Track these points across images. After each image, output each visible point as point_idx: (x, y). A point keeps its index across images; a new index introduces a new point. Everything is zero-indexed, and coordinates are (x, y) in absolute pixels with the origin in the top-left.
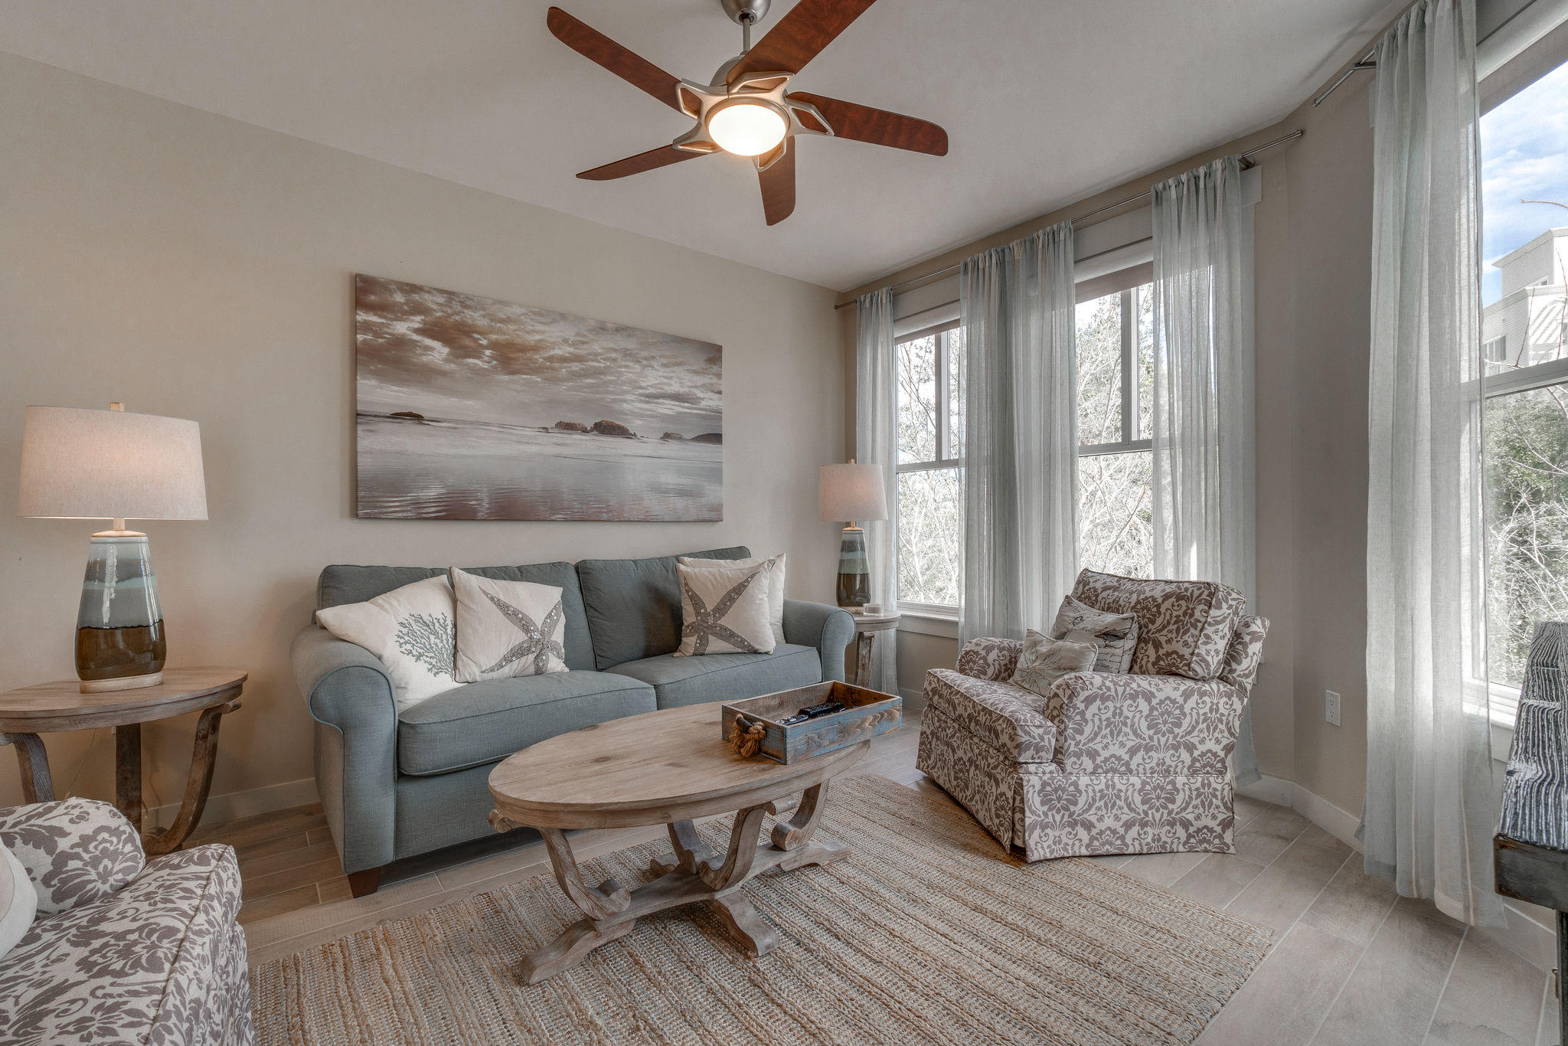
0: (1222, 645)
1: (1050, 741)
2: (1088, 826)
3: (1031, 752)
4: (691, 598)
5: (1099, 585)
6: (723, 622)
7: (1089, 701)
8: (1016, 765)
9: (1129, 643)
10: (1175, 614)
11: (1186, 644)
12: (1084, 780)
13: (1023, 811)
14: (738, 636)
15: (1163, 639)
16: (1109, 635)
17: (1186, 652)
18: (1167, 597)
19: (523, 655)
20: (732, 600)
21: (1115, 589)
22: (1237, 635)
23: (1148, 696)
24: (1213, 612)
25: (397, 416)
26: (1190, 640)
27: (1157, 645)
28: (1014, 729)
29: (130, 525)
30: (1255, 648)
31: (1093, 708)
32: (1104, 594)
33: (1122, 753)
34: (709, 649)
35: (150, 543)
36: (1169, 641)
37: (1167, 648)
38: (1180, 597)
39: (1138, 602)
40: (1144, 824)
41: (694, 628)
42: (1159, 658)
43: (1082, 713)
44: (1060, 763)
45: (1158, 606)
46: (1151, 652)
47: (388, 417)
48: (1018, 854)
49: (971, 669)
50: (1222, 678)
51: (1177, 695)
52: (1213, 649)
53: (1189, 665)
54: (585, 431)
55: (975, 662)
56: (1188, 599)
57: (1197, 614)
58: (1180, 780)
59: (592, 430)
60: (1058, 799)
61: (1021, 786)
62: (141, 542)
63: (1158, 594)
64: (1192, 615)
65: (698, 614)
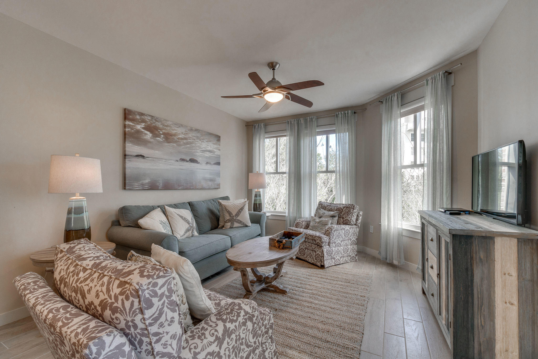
0: (355, 217)
1: (328, 241)
2: (334, 259)
3: (325, 243)
4: (228, 212)
5: (325, 205)
6: (238, 218)
7: (334, 231)
8: (321, 247)
9: (337, 218)
10: (346, 211)
11: (349, 217)
12: (334, 249)
13: (323, 257)
14: (243, 222)
15: (344, 217)
16: (333, 216)
17: (349, 219)
18: (344, 207)
19: (189, 231)
20: (240, 212)
21: (330, 206)
22: (358, 215)
23: (344, 229)
24: (354, 211)
25: (137, 156)
26: (350, 217)
27: (343, 218)
28: (321, 238)
29: (81, 195)
30: (361, 218)
31: (335, 232)
32: (328, 207)
33: (340, 242)
34: (234, 226)
35: (87, 201)
36: (346, 217)
37: (345, 219)
38: (347, 208)
39: (337, 209)
40: (343, 257)
41: (229, 221)
42: (343, 221)
43: (333, 234)
44: (329, 245)
45: (342, 210)
46: (342, 219)
47: (135, 156)
48: (322, 267)
49: (299, 227)
50: (355, 225)
51: (348, 229)
52: (354, 219)
53: (350, 222)
54: (187, 161)
55: (300, 225)
56: (349, 208)
57: (351, 211)
58: (349, 247)
59: (189, 161)
60: (330, 253)
61: (323, 251)
62: (84, 201)
63: (342, 206)
64: (350, 211)
65: (230, 216)
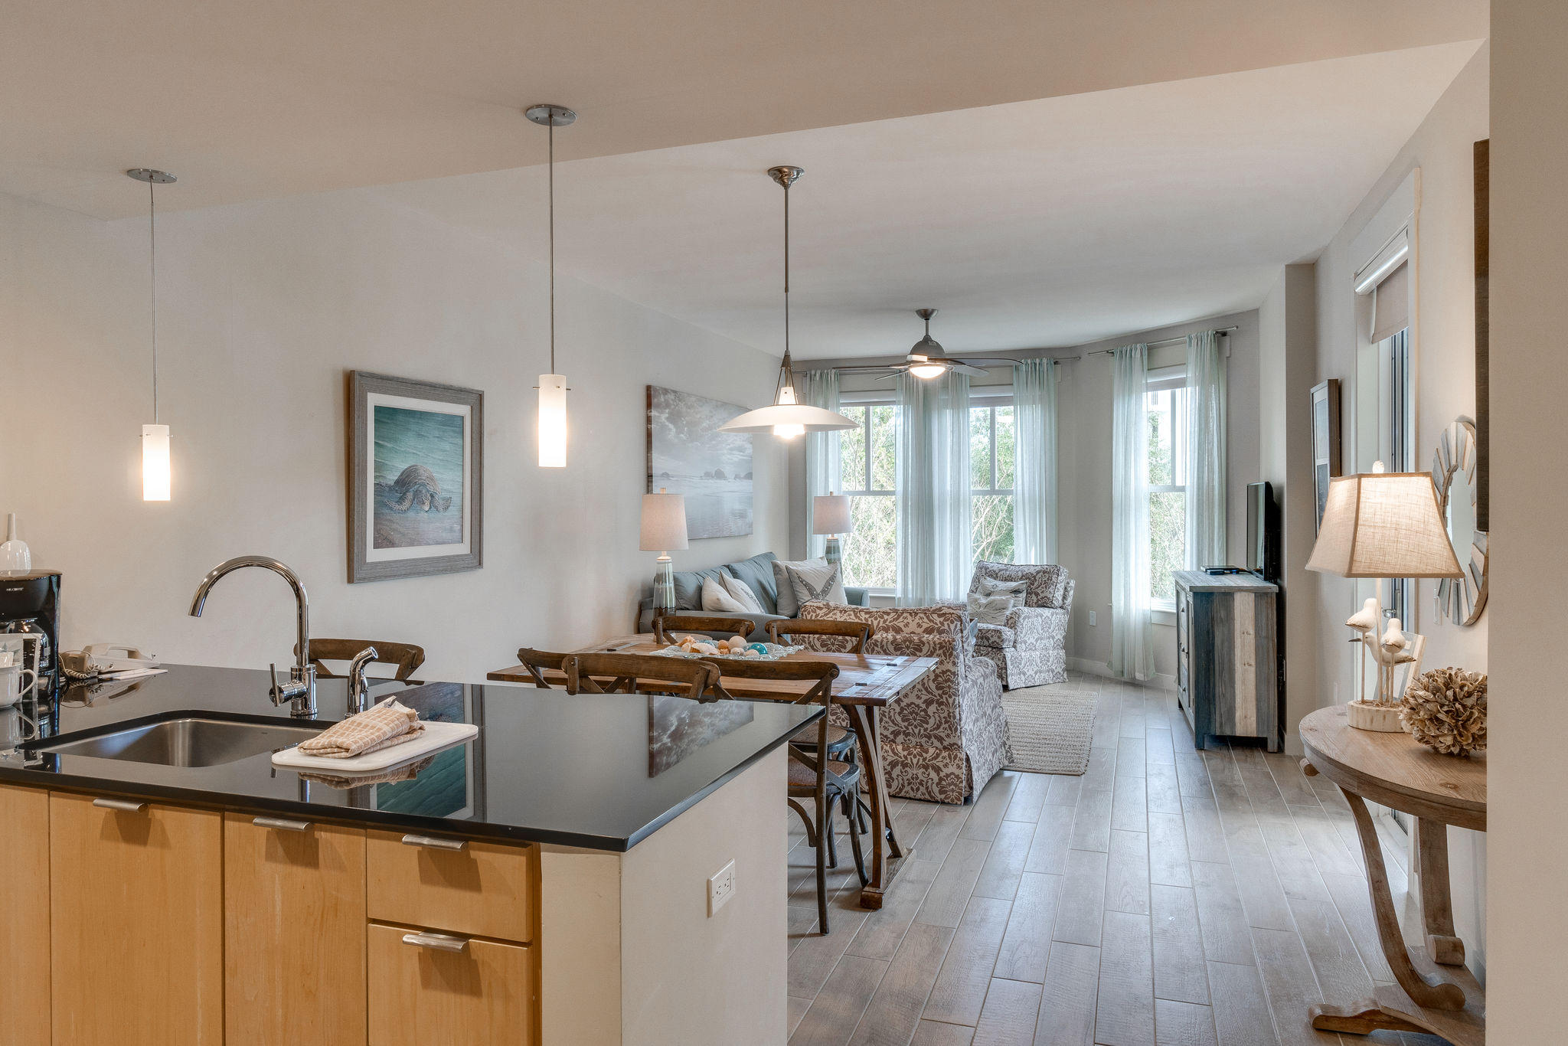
0: (1062, 592)
1: (1012, 638)
2: (1024, 674)
3: (1007, 643)
4: (805, 585)
5: (994, 569)
7: (1024, 619)
8: (1001, 649)
9: (1024, 595)
10: (1043, 580)
11: (1050, 592)
12: (1023, 654)
13: (1006, 669)
15: (1040, 592)
16: (1016, 592)
17: (1051, 596)
18: (1038, 572)
20: (831, 585)
21: (1006, 570)
22: (1066, 588)
23: (1041, 616)
24: (1060, 578)
26: (1052, 591)
27: (1037, 594)
28: (1000, 633)
30: (1071, 593)
31: (1025, 623)
32: (1001, 573)
33: (1033, 641)
36: (1042, 592)
37: (1042, 595)
38: (1044, 572)
39: (1023, 576)
40: (1041, 672)
42: (1038, 600)
43: (1022, 624)
44: (1015, 647)
45: (1035, 577)
46: (1034, 597)
50: (1061, 607)
51: (1049, 615)
52: (1059, 595)
56: (1048, 573)
57: (1053, 579)
58: (1051, 652)
60: (1017, 662)
61: (1005, 657)
63: (1032, 570)
64: (1051, 580)
65: (812, 594)
